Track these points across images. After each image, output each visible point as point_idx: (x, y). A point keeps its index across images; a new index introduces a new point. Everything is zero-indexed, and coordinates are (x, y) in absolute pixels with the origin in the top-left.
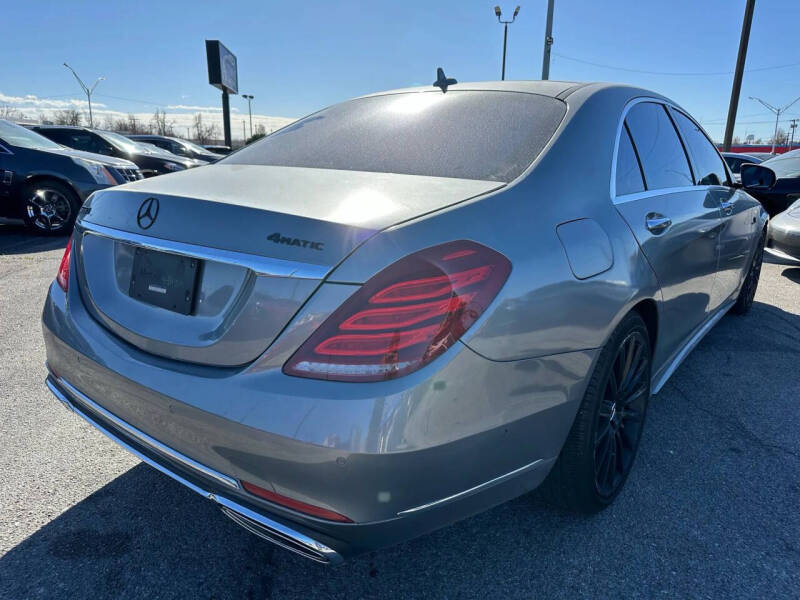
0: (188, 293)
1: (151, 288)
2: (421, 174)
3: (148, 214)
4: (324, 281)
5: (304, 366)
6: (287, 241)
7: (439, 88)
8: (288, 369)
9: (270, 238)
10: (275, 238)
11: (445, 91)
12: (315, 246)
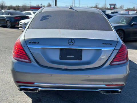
4: (114, 50)
5: (114, 63)
8: (110, 64)
12: (111, 44)
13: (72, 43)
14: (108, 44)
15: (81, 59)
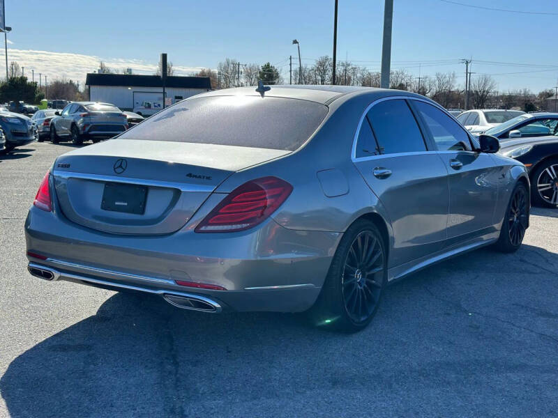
0: (141, 204)
1: (116, 203)
2: (251, 147)
3: (120, 166)
4: (213, 192)
5: (203, 228)
6: (196, 176)
7: (259, 94)
8: (197, 230)
9: (187, 175)
10: (190, 175)
11: (263, 95)
12: (208, 178)
13: (119, 170)
14: (200, 177)
15: (142, 212)
